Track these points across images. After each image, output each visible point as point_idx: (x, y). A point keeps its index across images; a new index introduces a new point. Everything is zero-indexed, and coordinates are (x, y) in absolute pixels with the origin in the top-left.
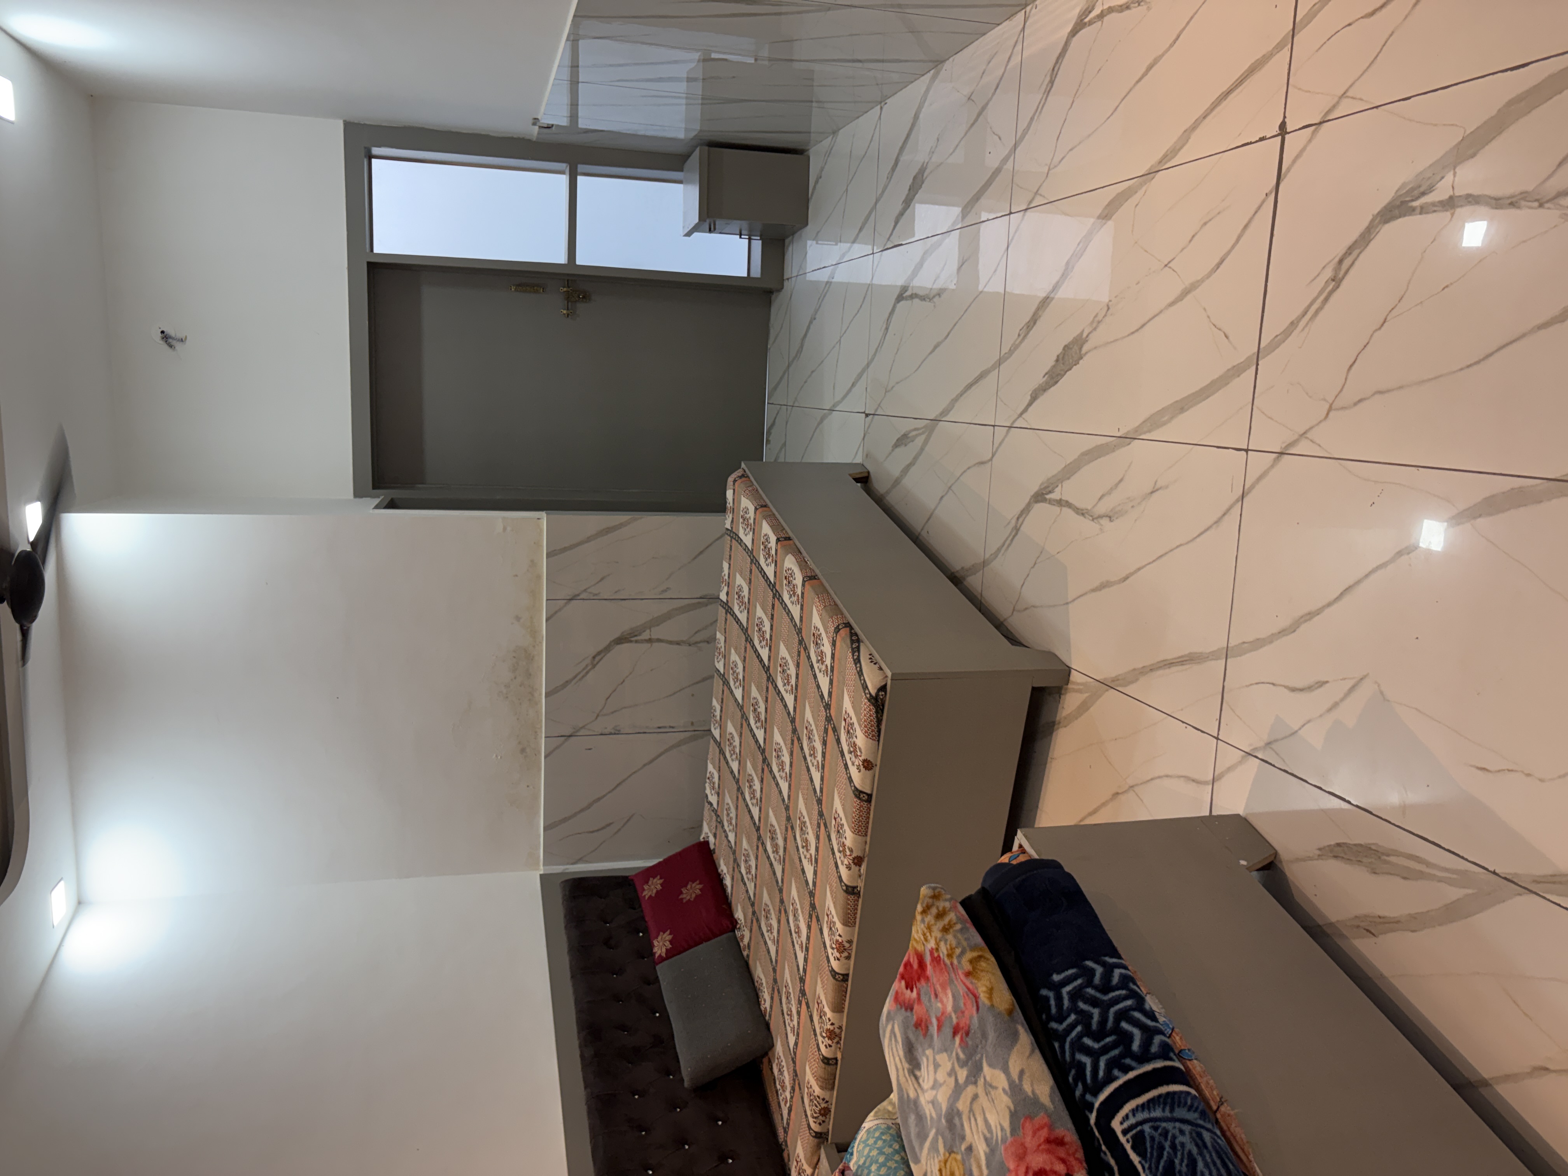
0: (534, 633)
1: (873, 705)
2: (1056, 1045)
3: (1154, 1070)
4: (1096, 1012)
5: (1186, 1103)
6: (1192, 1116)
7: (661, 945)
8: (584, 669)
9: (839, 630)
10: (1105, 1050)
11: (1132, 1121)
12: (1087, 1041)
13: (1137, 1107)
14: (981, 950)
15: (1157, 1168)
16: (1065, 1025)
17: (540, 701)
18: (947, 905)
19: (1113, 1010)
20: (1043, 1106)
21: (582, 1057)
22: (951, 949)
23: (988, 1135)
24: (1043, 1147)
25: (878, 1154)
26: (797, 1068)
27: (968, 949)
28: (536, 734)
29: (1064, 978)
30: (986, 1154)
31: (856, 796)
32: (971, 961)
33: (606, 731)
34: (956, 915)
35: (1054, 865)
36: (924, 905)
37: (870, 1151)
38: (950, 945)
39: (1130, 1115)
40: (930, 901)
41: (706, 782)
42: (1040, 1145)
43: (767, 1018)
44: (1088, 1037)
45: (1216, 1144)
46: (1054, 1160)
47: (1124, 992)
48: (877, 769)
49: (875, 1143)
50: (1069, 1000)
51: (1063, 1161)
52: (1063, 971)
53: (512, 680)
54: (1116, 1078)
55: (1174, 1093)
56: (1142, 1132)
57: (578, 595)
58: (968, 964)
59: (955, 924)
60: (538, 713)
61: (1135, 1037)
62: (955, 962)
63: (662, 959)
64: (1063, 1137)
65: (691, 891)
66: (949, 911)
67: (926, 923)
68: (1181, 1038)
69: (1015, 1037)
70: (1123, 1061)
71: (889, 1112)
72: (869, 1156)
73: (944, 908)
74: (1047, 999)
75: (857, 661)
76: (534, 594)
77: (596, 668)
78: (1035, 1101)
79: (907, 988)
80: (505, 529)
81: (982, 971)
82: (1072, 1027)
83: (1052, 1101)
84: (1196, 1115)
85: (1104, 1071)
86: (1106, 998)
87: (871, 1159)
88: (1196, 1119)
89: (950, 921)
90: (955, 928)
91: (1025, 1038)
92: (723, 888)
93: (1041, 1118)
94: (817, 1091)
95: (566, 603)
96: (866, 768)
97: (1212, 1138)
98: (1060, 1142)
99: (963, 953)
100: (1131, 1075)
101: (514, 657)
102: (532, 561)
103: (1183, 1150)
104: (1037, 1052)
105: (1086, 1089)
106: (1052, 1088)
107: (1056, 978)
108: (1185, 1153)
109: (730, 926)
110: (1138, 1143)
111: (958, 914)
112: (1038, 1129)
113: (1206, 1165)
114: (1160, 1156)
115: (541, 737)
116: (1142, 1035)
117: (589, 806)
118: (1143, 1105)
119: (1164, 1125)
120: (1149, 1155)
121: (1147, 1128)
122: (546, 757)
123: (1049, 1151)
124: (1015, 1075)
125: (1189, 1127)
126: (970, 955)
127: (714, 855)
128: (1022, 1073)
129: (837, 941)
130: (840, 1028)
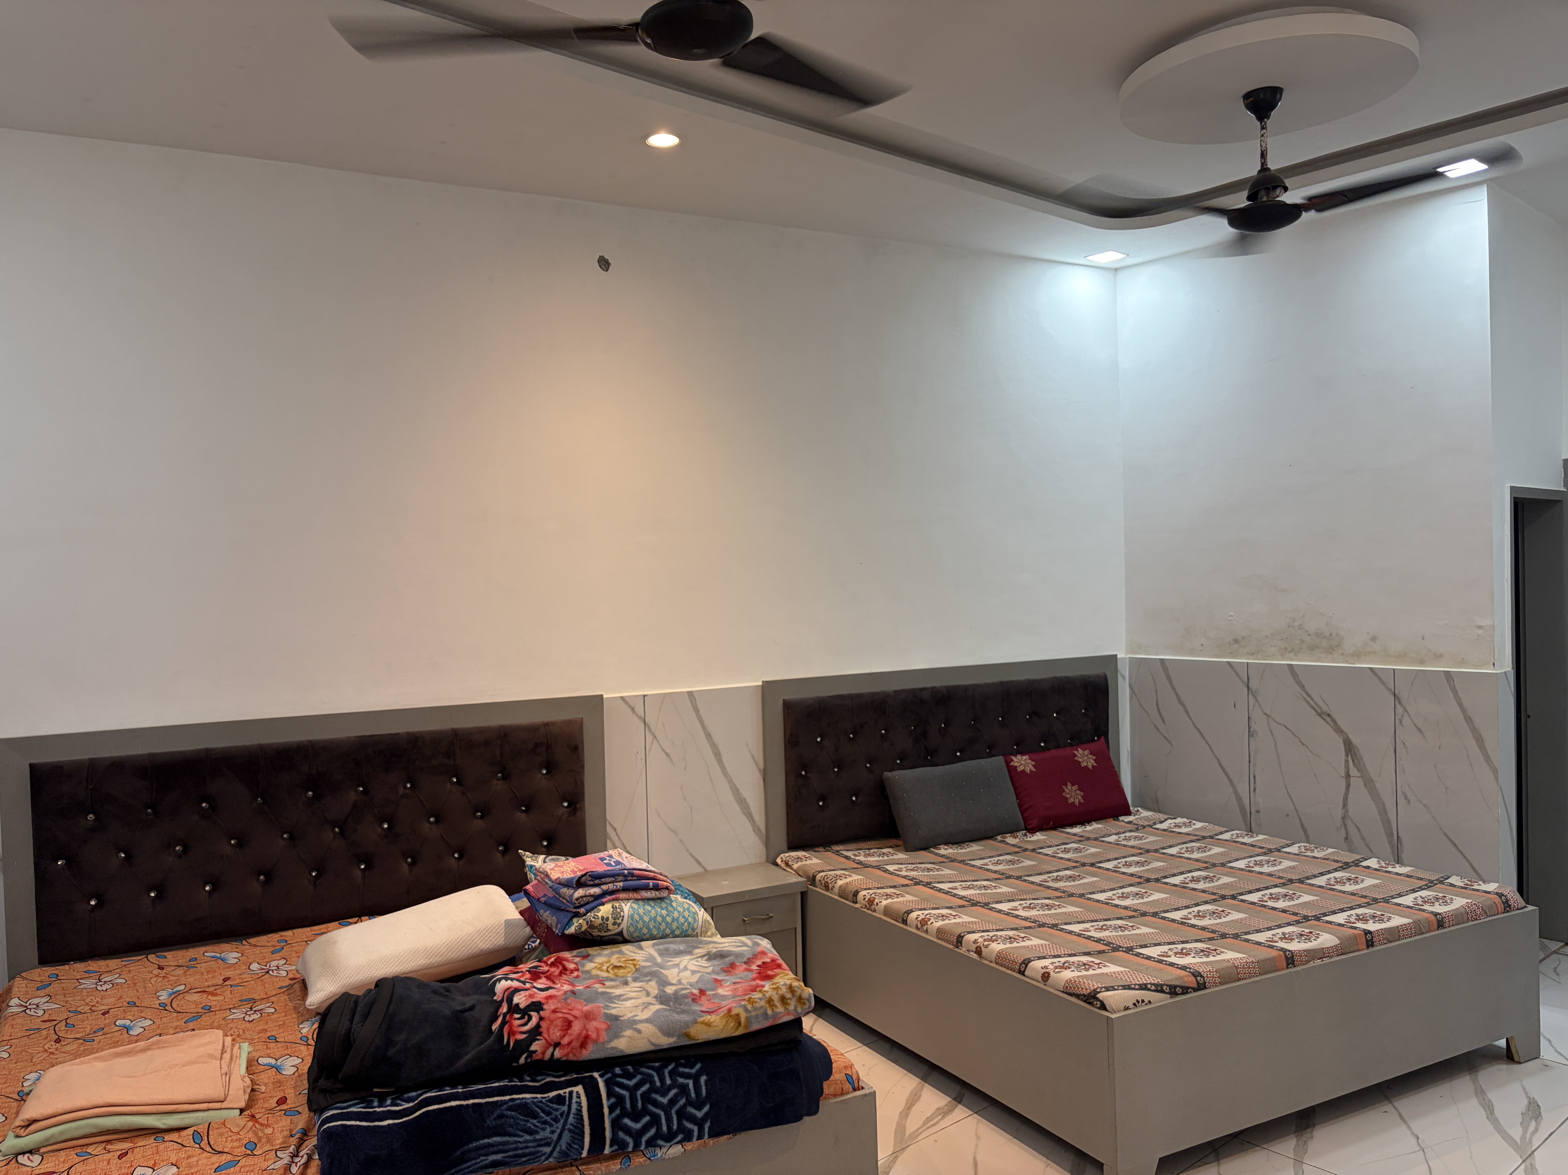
0: (1357, 655)
1: (1090, 993)
2: (657, 1064)
3: (604, 1129)
4: (665, 1100)
5: (574, 1143)
6: (563, 1145)
7: (1023, 763)
8: (1316, 704)
9: (1195, 977)
10: (633, 1099)
11: (574, 1100)
12: (646, 1087)
13: (582, 1107)
14: (746, 1026)
15: (538, 1107)
16: (667, 1074)
17: (1284, 659)
18: (791, 1008)
19: (662, 1114)
20: (611, 1040)
21: (922, 690)
22: (753, 1002)
23: (622, 998)
24: (585, 1032)
25: (673, 918)
26: (870, 869)
27: (749, 1015)
28: (1252, 654)
29: (700, 1084)
30: (610, 993)
31: (1025, 960)
32: (738, 1015)
33: (1252, 724)
34: (781, 1012)
35: (813, 1110)
36: (795, 989)
37: (679, 912)
38: (756, 1002)
39: (578, 1100)
40: (798, 994)
41: (1188, 819)
42: (587, 1031)
43: (932, 849)
44: (649, 1089)
45: (540, 1154)
46: (572, 1037)
47: (675, 1127)
48: (1041, 986)
49: (684, 917)
50: (682, 1083)
51: (570, 1043)
52: (706, 1085)
53: (1307, 631)
54: (608, 1099)
55: (583, 1137)
56: (564, 1104)
57: (1400, 703)
58: (737, 1012)
59: (773, 1009)
60: (1273, 657)
61: (634, 1123)
62: (743, 1003)
63: (1008, 762)
64: (585, 1048)
65: (1073, 794)
66: (785, 1008)
67: (782, 987)
68: (641, 1163)
69: (667, 1033)
70: (619, 1108)
71: (707, 932)
72: (675, 910)
73: (789, 1004)
74: (691, 1067)
75: (1143, 987)
76: (1401, 657)
77: (1317, 717)
78: (617, 1036)
79: (763, 963)
80: (1480, 627)
81: (727, 1022)
82: (662, 1080)
83: (613, 1048)
84: (564, 1147)
85: (618, 1092)
86: (673, 1112)
87: (671, 912)
88: (560, 1146)
89: (776, 1006)
90: (768, 1008)
91: (665, 1042)
92: (1072, 825)
93: (604, 1036)
94: (840, 883)
95: (1390, 690)
96: (1044, 974)
97: (545, 1154)
98: (583, 1045)
99: (746, 1010)
100: (606, 1111)
101: (1331, 634)
102: (1441, 656)
103: (540, 1128)
104: (651, 1048)
105: (615, 1075)
106: (621, 1051)
107: (703, 1079)
108: (538, 1129)
109: (1029, 827)
110: (560, 1100)
111: (782, 1014)
112: (598, 1033)
113: (526, 1142)
114: (543, 1111)
115: (1248, 659)
116: (636, 1130)
117: (1181, 702)
118: (581, 1111)
119: (562, 1121)
120: (549, 1104)
121: (565, 1108)
122: (1228, 662)
123: (580, 1035)
124: (639, 1026)
125: (555, 1139)
126: (743, 1016)
127: (1112, 819)
128: (639, 1032)
129: (929, 920)
130: (875, 911)
